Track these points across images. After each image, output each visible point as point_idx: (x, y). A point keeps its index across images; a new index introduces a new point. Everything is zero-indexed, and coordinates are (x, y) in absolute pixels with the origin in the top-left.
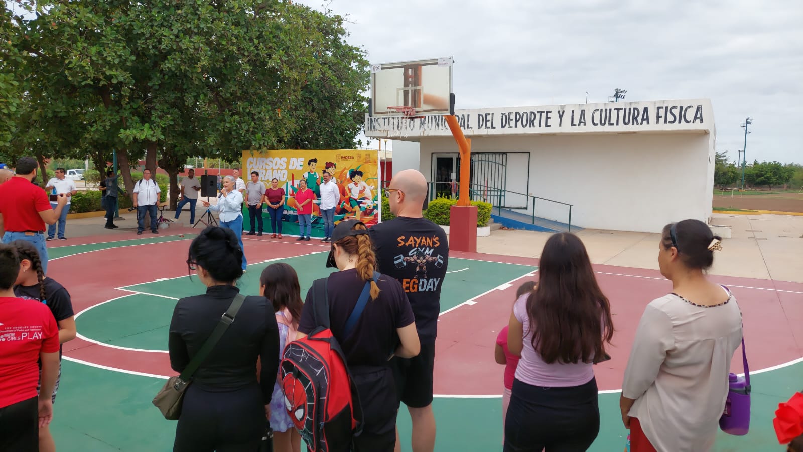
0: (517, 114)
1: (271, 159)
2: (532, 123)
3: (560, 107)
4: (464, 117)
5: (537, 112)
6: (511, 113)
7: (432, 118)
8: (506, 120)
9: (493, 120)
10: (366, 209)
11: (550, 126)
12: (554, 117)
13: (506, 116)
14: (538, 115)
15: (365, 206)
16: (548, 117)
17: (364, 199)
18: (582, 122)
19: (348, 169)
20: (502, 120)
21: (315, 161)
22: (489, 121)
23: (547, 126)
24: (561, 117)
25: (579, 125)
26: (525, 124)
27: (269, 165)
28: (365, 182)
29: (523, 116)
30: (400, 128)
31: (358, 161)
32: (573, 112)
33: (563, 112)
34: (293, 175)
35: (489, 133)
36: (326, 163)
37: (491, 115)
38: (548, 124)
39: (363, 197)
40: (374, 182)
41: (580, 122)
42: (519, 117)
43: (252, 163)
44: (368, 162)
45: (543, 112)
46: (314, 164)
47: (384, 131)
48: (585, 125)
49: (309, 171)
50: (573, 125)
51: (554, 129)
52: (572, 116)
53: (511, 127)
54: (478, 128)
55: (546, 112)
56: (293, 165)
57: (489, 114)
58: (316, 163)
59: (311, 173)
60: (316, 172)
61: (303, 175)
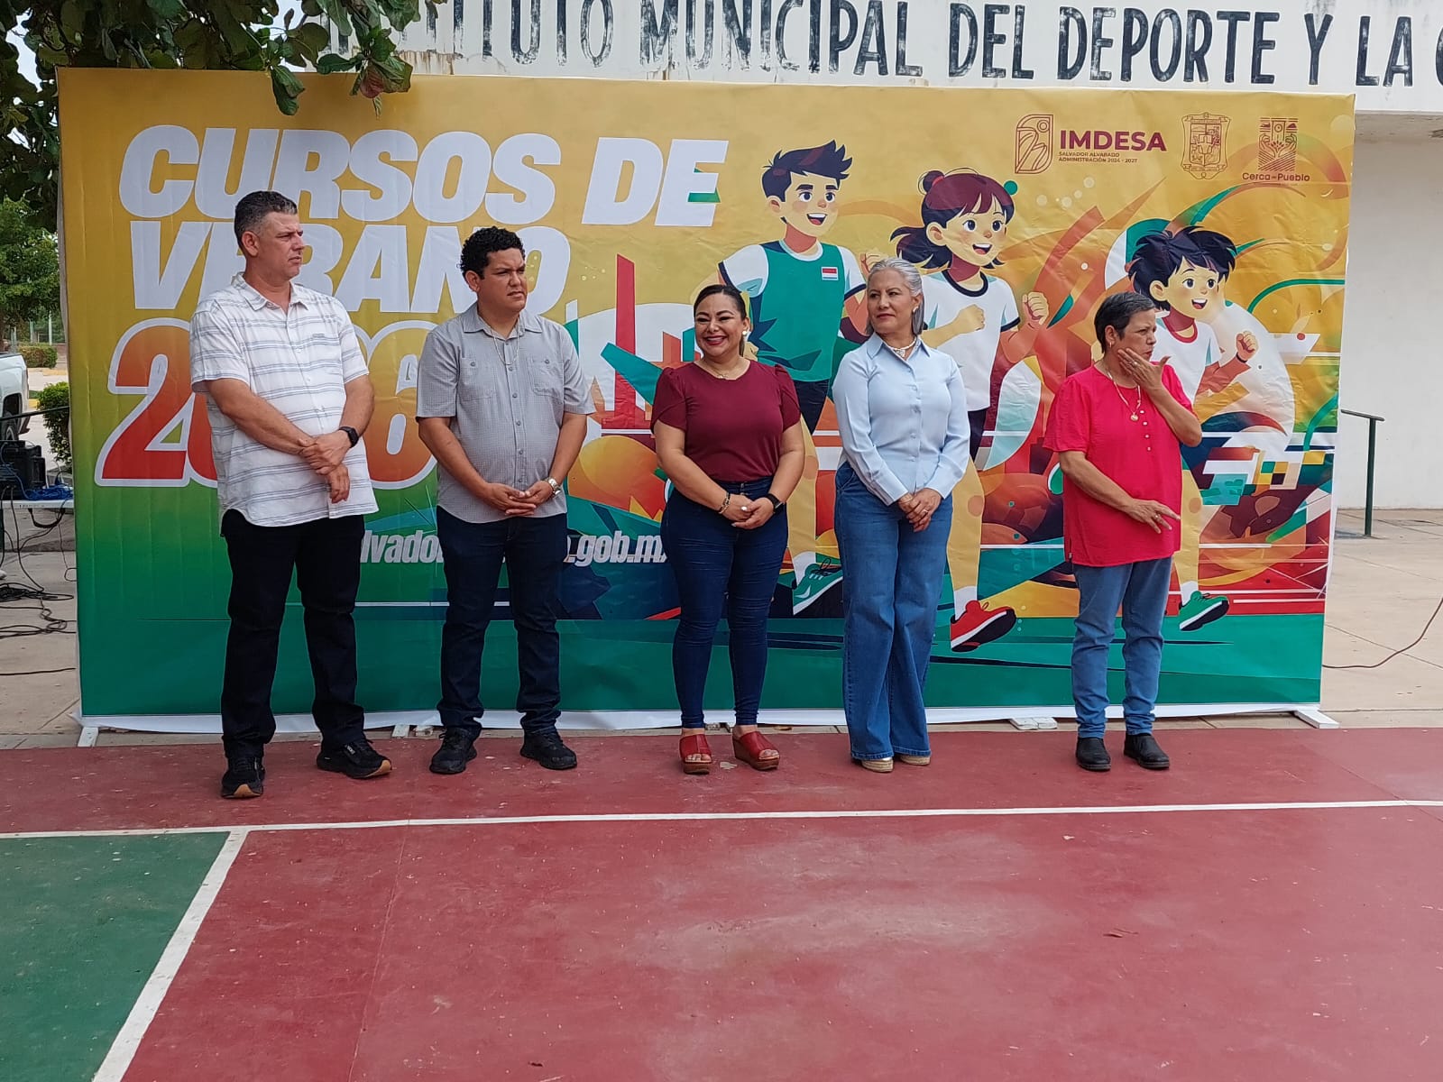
0: (1130, 14)
1: (400, 143)
2: (1197, 60)
4: (880, 14)
5: (1221, 15)
6: (1103, 10)
9: (1019, 37)
10: (1253, 487)
11: (1269, 79)
12: (1289, 38)
13: (1082, 23)
14: (1220, 28)
15: (1247, 470)
16: (1265, 37)
17: (1236, 423)
18: (1399, 71)
19: (1116, 223)
20: (1064, 39)
21: (830, 161)
22: (1001, 39)
24: (1316, 44)
25: (1388, 80)
26: (1164, 65)
27: (376, 193)
28: (1250, 310)
29: (1156, 30)
30: (525, 45)
31: (1197, 162)
32: (1365, 22)
33: (1328, 20)
34: (625, 269)
36: (931, 180)
37: (1012, 11)
38: (1263, 71)
39: (1235, 407)
40: (1320, 308)
41: (1392, 70)
43: (189, 172)
44: (1277, 173)
46: (819, 191)
48: (1409, 81)
49: (779, 236)
50: (1363, 79)
51: (1289, 90)
52: (1363, 41)
53: (1104, 77)
54: (951, 74)
55: (1258, 14)
56: (622, 194)
57: (1004, 9)
58: (832, 181)
59: (794, 255)
60: (839, 247)
61: (721, 265)
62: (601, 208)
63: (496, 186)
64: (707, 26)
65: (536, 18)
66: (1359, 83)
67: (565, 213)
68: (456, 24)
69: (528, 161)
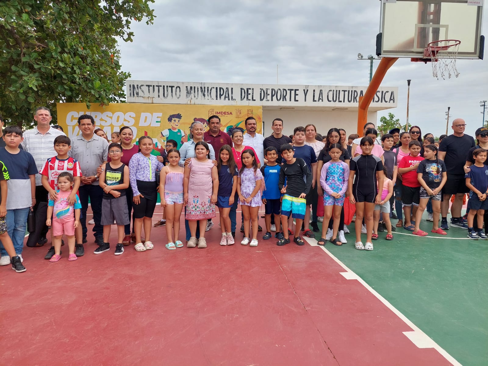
0: (272, 90)
1: (110, 114)
2: (284, 97)
3: (305, 87)
4: (228, 90)
5: (288, 90)
6: (267, 89)
7: (198, 89)
8: (264, 94)
9: (253, 94)
11: (297, 101)
12: (301, 93)
13: (264, 91)
14: (288, 92)
16: (297, 93)
18: (321, 99)
20: (261, 94)
21: (179, 116)
22: (250, 94)
23: (296, 100)
24: (306, 94)
25: (319, 101)
26: (279, 98)
27: (106, 121)
29: (277, 92)
30: (166, 95)
32: (314, 91)
33: (307, 90)
35: (250, 105)
36: (195, 119)
37: (251, 89)
38: (296, 99)
41: (319, 99)
42: (274, 93)
45: (293, 90)
46: (177, 121)
47: (148, 97)
48: (322, 101)
49: (171, 128)
50: (314, 101)
51: (301, 103)
52: (314, 94)
53: (268, 100)
54: (241, 100)
55: (295, 90)
56: (145, 121)
57: (250, 89)
58: (179, 119)
59: (174, 131)
60: (181, 130)
61: (161, 132)
62: (142, 123)
63: (125, 120)
64: (198, 92)
65: (167, 91)
66: (313, 101)
67: (136, 124)
68: (153, 92)
69: (130, 116)
